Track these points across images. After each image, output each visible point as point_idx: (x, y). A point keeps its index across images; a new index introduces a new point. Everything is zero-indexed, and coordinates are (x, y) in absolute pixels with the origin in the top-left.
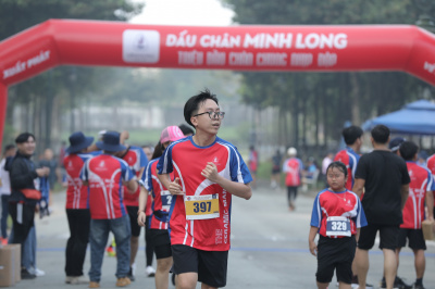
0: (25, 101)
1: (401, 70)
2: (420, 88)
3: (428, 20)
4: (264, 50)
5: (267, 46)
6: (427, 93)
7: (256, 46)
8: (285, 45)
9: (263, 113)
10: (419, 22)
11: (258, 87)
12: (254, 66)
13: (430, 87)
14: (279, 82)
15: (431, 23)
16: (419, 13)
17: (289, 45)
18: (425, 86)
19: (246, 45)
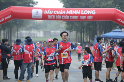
0: (4, 29)
1: (111, 21)
2: (116, 26)
3: (119, 6)
4: (72, 15)
5: (73, 14)
6: (118, 27)
7: (70, 14)
8: (78, 13)
9: (72, 33)
10: (116, 7)
11: (70, 25)
12: (69, 19)
13: (119, 25)
14: (76, 24)
15: (119, 7)
16: (116, 4)
17: (79, 14)
18: (118, 25)
19: (67, 13)
